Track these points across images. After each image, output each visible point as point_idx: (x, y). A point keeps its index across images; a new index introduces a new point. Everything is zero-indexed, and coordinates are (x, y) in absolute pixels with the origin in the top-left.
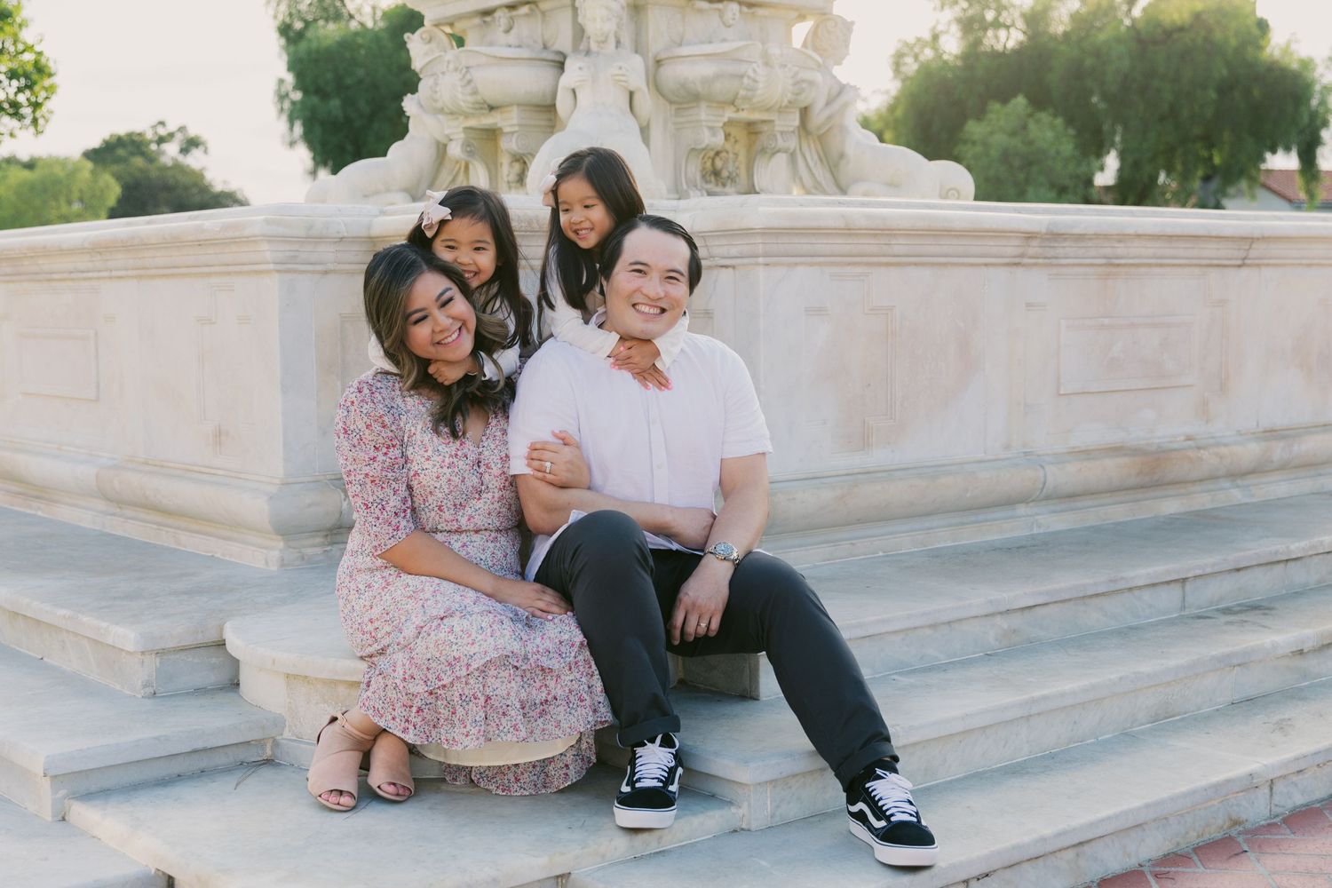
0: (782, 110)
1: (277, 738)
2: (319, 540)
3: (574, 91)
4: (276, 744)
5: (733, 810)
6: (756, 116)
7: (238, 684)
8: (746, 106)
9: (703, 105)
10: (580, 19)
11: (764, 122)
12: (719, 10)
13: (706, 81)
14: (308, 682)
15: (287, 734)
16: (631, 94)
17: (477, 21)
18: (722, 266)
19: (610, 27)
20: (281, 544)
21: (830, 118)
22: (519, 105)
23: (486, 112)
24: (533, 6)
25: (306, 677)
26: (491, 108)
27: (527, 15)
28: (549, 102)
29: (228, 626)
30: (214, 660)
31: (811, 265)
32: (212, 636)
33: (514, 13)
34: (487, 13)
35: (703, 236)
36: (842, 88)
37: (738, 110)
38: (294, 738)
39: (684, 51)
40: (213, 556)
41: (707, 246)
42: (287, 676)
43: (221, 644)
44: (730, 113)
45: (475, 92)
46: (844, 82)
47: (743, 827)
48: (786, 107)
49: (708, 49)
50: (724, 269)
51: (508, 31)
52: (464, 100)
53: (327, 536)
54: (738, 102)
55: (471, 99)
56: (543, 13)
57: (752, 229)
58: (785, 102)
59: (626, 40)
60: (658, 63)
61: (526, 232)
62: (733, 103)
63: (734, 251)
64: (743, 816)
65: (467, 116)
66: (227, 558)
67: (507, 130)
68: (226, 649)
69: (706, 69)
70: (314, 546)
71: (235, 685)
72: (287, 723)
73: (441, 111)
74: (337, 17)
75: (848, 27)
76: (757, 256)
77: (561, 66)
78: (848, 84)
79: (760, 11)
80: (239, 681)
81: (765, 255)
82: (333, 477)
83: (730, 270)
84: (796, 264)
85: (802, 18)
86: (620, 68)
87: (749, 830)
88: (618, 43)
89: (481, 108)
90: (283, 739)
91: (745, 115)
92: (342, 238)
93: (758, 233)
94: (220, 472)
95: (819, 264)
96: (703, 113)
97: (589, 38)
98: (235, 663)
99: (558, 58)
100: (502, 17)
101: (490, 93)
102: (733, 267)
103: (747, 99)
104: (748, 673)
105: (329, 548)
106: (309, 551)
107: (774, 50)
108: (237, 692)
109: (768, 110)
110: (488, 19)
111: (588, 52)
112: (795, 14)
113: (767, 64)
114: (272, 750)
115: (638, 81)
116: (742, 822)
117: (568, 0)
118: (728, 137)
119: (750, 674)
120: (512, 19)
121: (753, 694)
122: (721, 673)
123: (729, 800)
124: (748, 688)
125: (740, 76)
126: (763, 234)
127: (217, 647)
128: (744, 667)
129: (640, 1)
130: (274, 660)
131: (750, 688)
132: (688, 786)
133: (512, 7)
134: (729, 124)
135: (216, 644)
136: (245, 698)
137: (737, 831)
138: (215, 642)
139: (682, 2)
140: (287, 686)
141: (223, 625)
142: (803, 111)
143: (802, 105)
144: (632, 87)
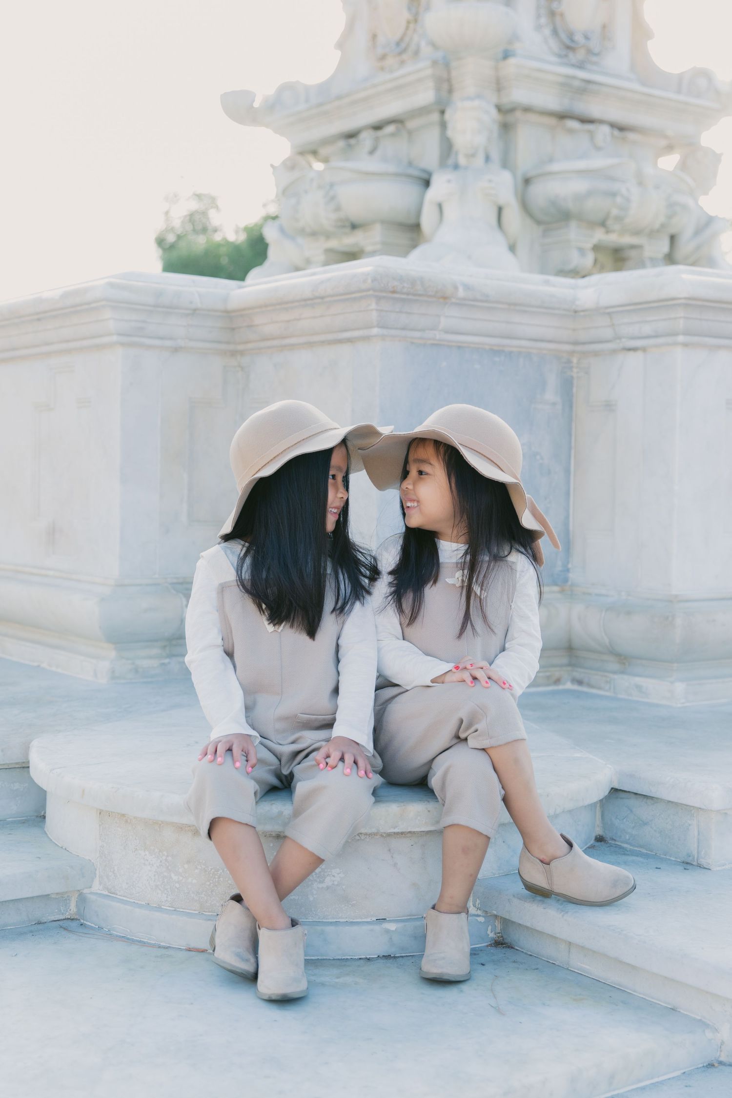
0: (653, 234)
1: (85, 891)
2: (155, 651)
3: (440, 206)
4: (82, 899)
5: (709, 1034)
6: (627, 240)
7: (44, 817)
8: (617, 227)
9: (573, 224)
10: (449, 133)
11: (633, 247)
12: (590, 132)
13: (580, 198)
14: (126, 821)
15: (96, 887)
16: (500, 210)
17: (341, 144)
18: (629, 350)
19: (480, 140)
20: (113, 654)
21: (698, 247)
22: (383, 222)
23: (348, 230)
24: (399, 125)
25: (123, 815)
26: (354, 227)
27: (393, 135)
28: (412, 221)
29: (35, 744)
30: (15, 786)
32: (14, 756)
33: (380, 133)
34: (351, 135)
35: (609, 314)
36: (710, 220)
37: (607, 232)
38: (106, 893)
39: (555, 167)
40: (39, 666)
41: (613, 325)
42: (101, 812)
43: (25, 767)
44: (599, 236)
45: (338, 209)
46: (712, 213)
47: (722, 1059)
48: (658, 231)
49: (581, 165)
50: (631, 353)
51: (372, 152)
52: (326, 218)
53: (165, 647)
54: (609, 222)
55: (334, 216)
56: (410, 133)
58: (657, 226)
59: (495, 155)
60: (527, 181)
61: (408, 294)
62: (603, 224)
63: (647, 329)
64: (723, 1043)
65: (328, 236)
66: (54, 669)
67: (369, 248)
68: (29, 772)
69: (579, 186)
70: (150, 657)
71: (39, 818)
72: (97, 872)
73: (302, 232)
74: (204, 230)
75: (717, 158)
76: (675, 334)
77: (427, 183)
78: (717, 216)
79: (631, 136)
80: (45, 813)
81: (686, 333)
82: (175, 581)
83: (639, 354)
84: (719, 347)
85: (670, 148)
86: (490, 181)
88: (487, 159)
89: (344, 227)
90: (91, 893)
91: (614, 239)
92: (195, 310)
93: (679, 305)
94: (52, 573)
96: (574, 233)
97: (457, 153)
98: (41, 795)
99: (425, 176)
100: (367, 138)
101: (354, 209)
102: (644, 349)
103: (619, 219)
104: (696, 834)
105: (166, 661)
106: (145, 663)
107: (649, 170)
108: (42, 828)
109: (637, 233)
110: (352, 141)
111: (456, 167)
112: (663, 143)
113: (640, 184)
114: (77, 906)
115: (507, 194)
116: (721, 1051)
117: (435, 117)
118: (596, 261)
119: (699, 834)
120: (377, 140)
121: (703, 862)
122: (655, 831)
123: (699, 1018)
124: (695, 853)
125: (614, 194)
126: (686, 306)
127: (18, 770)
128: (690, 825)
129: (510, 118)
130: (83, 791)
131: (698, 852)
132: (635, 991)
133: (377, 127)
134: (596, 248)
135: (17, 766)
136: (49, 836)
137: (716, 1065)
138: (17, 763)
139: (553, 121)
140: (100, 825)
141: (30, 743)
142: (673, 238)
143: (673, 231)
144: (501, 201)
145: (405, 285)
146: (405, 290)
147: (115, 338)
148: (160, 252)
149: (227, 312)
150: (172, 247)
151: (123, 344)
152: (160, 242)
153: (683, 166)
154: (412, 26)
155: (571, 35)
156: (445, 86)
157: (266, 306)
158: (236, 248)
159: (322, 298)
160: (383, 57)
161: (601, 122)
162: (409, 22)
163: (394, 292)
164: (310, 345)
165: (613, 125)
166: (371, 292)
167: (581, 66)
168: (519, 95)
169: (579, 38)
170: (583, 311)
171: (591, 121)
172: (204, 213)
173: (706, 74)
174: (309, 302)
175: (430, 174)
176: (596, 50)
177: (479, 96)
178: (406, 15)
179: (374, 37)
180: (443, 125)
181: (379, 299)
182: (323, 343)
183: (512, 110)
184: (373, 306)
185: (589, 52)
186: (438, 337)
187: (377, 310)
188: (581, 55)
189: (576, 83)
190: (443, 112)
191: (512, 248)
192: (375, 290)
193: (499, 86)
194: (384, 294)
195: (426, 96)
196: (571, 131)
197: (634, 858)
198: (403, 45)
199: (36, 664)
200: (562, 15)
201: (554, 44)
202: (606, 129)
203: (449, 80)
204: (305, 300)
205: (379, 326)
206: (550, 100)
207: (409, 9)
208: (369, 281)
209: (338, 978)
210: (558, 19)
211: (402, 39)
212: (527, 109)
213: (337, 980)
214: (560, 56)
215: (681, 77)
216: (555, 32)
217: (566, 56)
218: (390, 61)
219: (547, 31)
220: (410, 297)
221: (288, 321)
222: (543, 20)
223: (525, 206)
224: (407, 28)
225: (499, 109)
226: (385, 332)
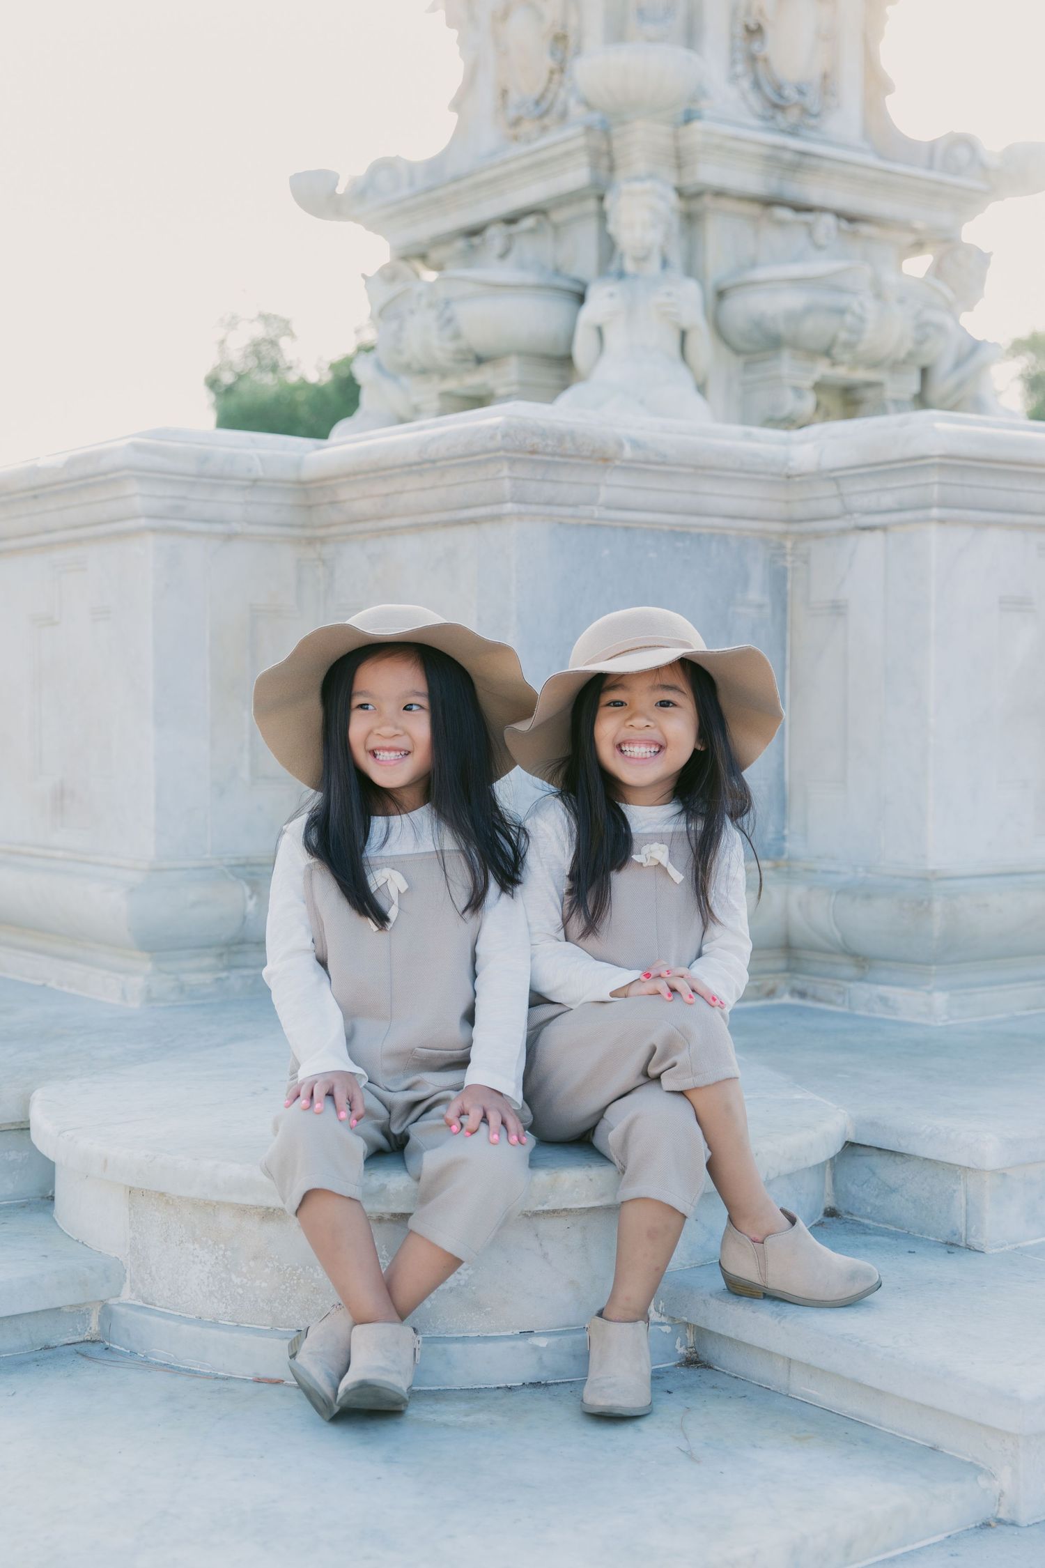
0: (896, 366)
1: (111, 1302)
2: (208, 961)
3: (600, 331)
4: (107, 1313)
5: (983, 1482)
6: (861, 375)
7: (52, 1198)
8: (846, 357)
9: (786, 354)
10: (611, 228)
11: (870, 385)
12: (807, 224)
13: (794, 317)
14: (167, 1202)
15: (127, 1296)
16: (683, 335)
17: (460, 244)
18: (864, 529)
19: (654, 237)
20: (149, 967)
21: (960, 385)
22: (520, 353)
23: (472, 366)
24: (541, 217)
25: (163, 1194)
26: (480, 360)
27: (532, 231)
28: (561, 351)
29: (38, 1095)
30: (13, 1155)
31: (1013, 526)
32: (4, 1113)
33: (514, 229)
34: (474, 232)
35: (835, 479)
36: (976, 347)
37: (834, 364)
38: (141, 1304)
39: (760, 274)
40: (44, 985)
41: (841, 494)
42: (131, 1191)
43: (23, 1128)
44: (822, 369)
45: (457, 336)
46: (978, 337)
47: (1000, 1516)
48: (904, 362)
49: (796, 270)
50: (867, 534)
51: (503, 255)
52: (440, 348)
53: (221, 955)
54: (836, 351)
55: (451, 346)
56: (556, 227)
57: (923, 457)
58: (902, 354)
59: (676, 259)
60: (721, 294)
62: (827, 353)
63: (888, 500)
64: (1002, 1494)
65: (444, 374)
66: (65, 989)
67: (501, 391)
68: (29, 1136)
69: (792, 300)
70: (201, 970)
71: (48, 1199)
72: (128, 1275)
73: (407, 369)
75: (985, 259)
76: (928, 506)
77: (581, 298)
78: (985, 341)
79: (865, 229)
80: (54, 1192)
81: (943, 505)
82: (233, 862)
83: (878, 535)
84: (988, 524)
85: (919, 246)
86: (669, 294)
87: (1013, 1524)
88: (665, 263)
89: (465, 360)
90: (119, 1304)
91: (842, 373)
92: (255, 481)
93: (932, 465)
94: (60, 854)
95: (1024, 527)
96: (787, 366)
97: (622, 256)
98: (48, 1169)
99: (577, 288)
100: (496, 236)
101: (479, 335)
102: (884, 528)
103: (849, 346)
104: (963, 1202)
105: (224, 975)
106: (193, 979)
107: (890, 277)
108: (50, 1213)
109: (875, 365)
110: (476, 240)
111: (621, 275)
112: (909, 238)
113: (879, 296)
114: (100, 1323)
115: (693, 315)
116: (999, 1505)
117: (591, 205)
118: (818, 405)
119: (967, 1204)
120: (510, 238)
121: (973, 1242)
122: (907, 1200)
123: (969, 1460)
124: (963, 1230)
125: (841, 312)
126: (942, 466)
127: (14, 1133)
128: (955, 1191)
129: (696, 206)
130: (106, 1161)
131: (966, 1230)
132: (880, 1425)
133: (511, 220)
134: (819, 387)
135: (13, 1127)
136: (61, 1226)
137: (993, 1524)
138: (13, 1124)
139: (755, 210)
140: (130, 1209)
141: (30, 1095)
142: (925, 372)
143: (924, 361)
144: (685, 323)
145: (550, 442)
146: (549, 450)
147: (143, 522)
148: (212, 397)
149: (300, 482)
150: (230, 390)
151: (154, 530)
152: (213, 383)
153: (938, 270)
154: (556, 77)
155: (779, 89)
156: (604, 162)
157: (355, 474)
158: (319, 391)
159: (434, 461)
160: (516, 122)
161: (823, 210)
162: (552, 72)
163: (533, 452)
164: (418, 528)
165: (840, 215)
166: (502, 453)
167: (793, 132)
168: (708, 173)
169: (790, 92)
170: (799, 475)
171: (808, 209)
172: (273, 343)
173: (966, 142)
174: (415, 468)
175: (585, 286)
176: (815, 109)
177: (651, 176)
178: (548, 62)
179: (504, 93)
180: (603, 217)
181: (513, 462)
182: (435, 525)
183: (698, 195)
184: (505, 472)
185: (805, 112)
186: (596, 515)
187: (510, 478)
188: (793, 116)
189: (787, 156)
190: (601, 198)
191: (701, 388)
192: (506, 450)
193: (680, 160)
194: (519, 456)
195: (577, 176)
196: (781, 223)
197: (879, 1238)
198: (544, 105)
199: (40, 983)
200: (766, 60)
201: (755, 101)
202: (829, 220)
203: (609, 153)
204: (410, 465)
205: (513, 501)
206: (752, 180)
207: (553, 54)
208: (499, 437)
209: (467, 1415)
210: (760, 66)
211: (542, 97)
212: (720, 193)
213: (465, 1419)
214: (763, 118)
215: (932, 146)
216: (757, 85)
217: (773, 118)
218: (527, 127)
219: (746, 84)
220: (557, 459)
221: (387, 495)
222: (740, 68)
223: (719, 330)
224: (550, 80)
225: (680, 192)
226: (522, 508)
